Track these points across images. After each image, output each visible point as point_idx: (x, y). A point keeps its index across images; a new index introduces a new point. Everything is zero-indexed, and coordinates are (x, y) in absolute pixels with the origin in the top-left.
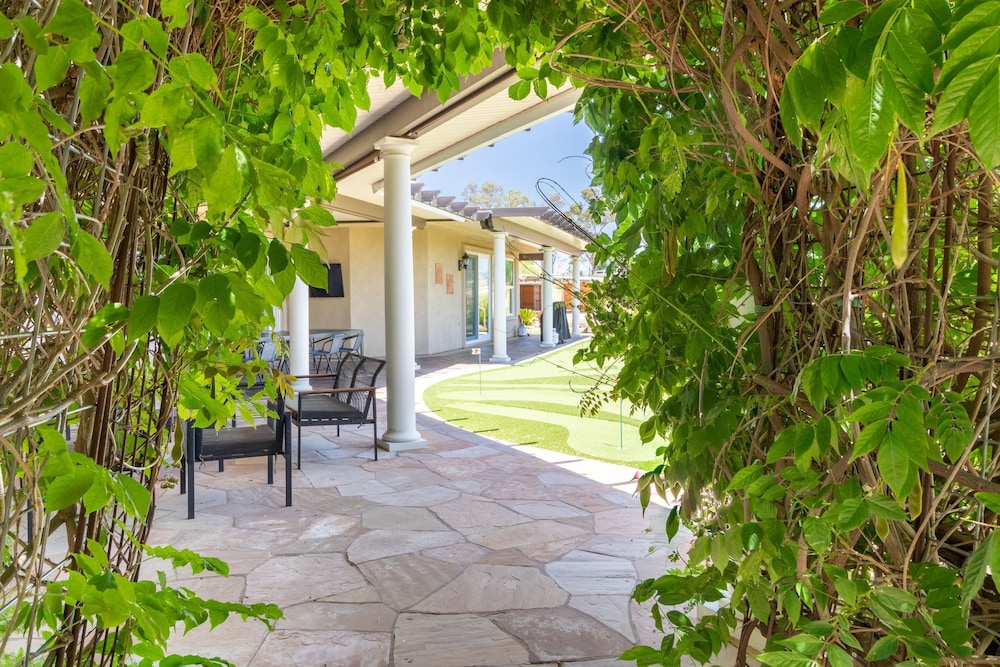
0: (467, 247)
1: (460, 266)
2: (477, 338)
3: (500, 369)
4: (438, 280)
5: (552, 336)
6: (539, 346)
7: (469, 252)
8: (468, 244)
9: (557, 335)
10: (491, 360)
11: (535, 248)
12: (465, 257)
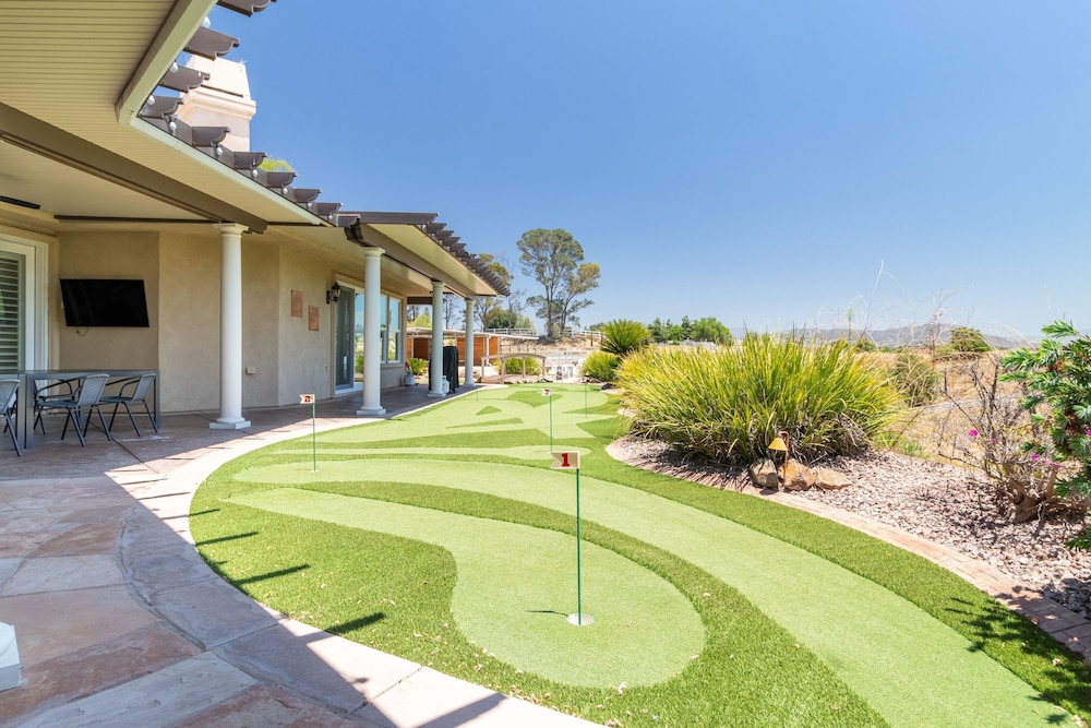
0: (338, 276)
1: (328, 298)
2: (352, 386)
3: (367, 425)
4: (296, 311)
5: (442, 385)
6: (426, 396)
7: (340, 283)
8: (341, 274)
9: (448, 383)
10: (358, 412)
11: (425, 289)
12: (336, 287)
